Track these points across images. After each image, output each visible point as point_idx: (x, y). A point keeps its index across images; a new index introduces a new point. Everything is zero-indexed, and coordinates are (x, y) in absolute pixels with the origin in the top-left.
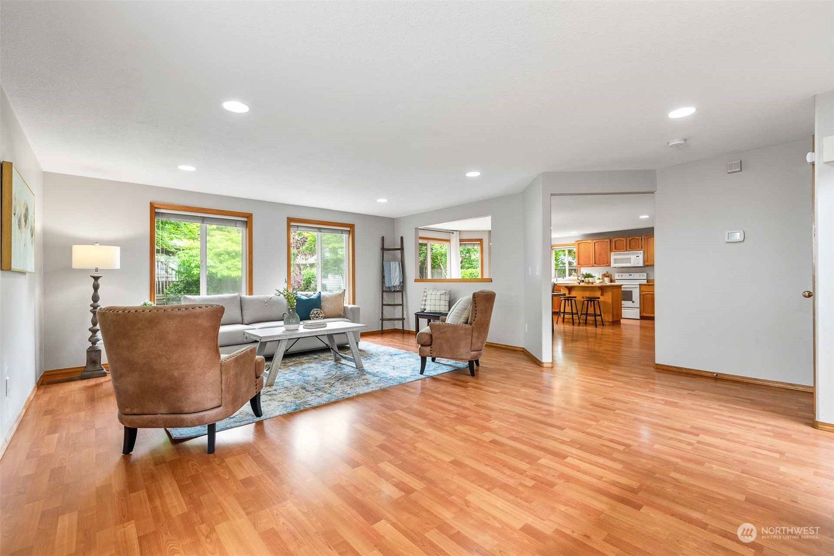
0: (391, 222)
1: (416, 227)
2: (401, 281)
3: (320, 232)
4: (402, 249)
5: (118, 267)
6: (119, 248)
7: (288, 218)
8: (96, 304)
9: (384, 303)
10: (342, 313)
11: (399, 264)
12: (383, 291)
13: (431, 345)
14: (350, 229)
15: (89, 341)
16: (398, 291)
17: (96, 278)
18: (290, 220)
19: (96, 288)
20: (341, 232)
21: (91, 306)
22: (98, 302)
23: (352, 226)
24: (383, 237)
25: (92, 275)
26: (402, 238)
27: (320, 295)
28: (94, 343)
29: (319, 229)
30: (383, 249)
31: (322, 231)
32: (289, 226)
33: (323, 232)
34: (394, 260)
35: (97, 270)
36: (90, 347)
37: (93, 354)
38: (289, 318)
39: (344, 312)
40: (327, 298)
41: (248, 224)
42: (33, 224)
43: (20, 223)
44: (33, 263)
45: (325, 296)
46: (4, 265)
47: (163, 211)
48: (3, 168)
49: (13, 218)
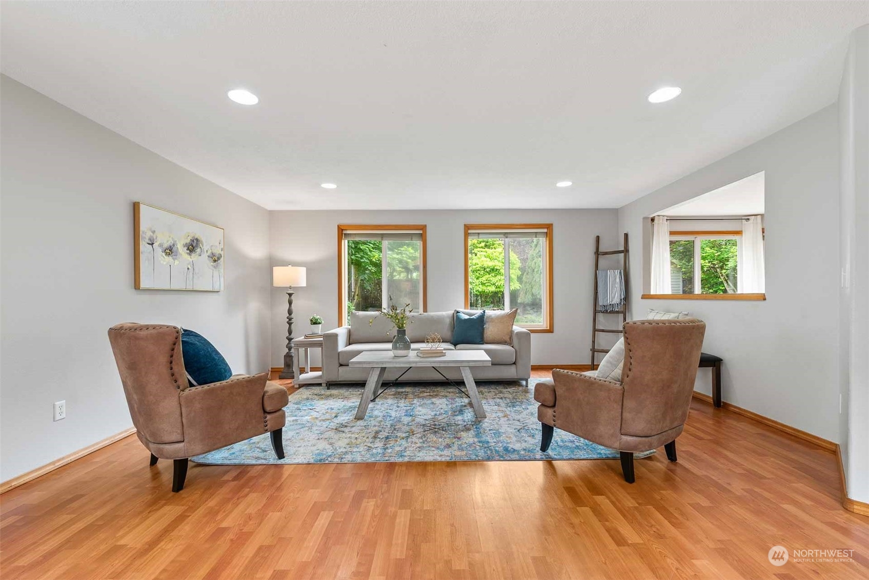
0: (614, 214)
1: (645, 216)
2: (623, 297)
3: (507, 237)
4: (626, 251)
5: (304, 284)
6: (305, 269)
7: (465, 225)
8: (290, 317)
9: (599, 327)
10: (507, 338)
11: (620, 273)
12: (595, 312)
13: (554, 406)
14: (548, 230)
15: (287, 347)
16: (618, 312)
17: (290, 295)
18: (467, 227)
19: (290, 303)
20: (534, 236)
21: (287, 318)
22: (292, 315)
23: (549, 227)
24: (598, 237)
25: (288, 292)
26: (626, 236)
27: (484, 315)
28: (290, 349)
29: (505, 234)
30: (598, 253)
31: (509, 236)
32: (467, 235)
33: (510, 238)
34: (614, 268)
35: (290, 288)
36: (287, 353)
37: (288, 359)
38: (396, 342)
39: (511, 338)
40: (492, 319)
41: (423, 237)
42: (218, 251)
43: (170, 251)
44: (219, 283)
45: (490, 316)
46: (137, 285)
47: (348, 232)
48: (135, 207)
49: (144, 247)
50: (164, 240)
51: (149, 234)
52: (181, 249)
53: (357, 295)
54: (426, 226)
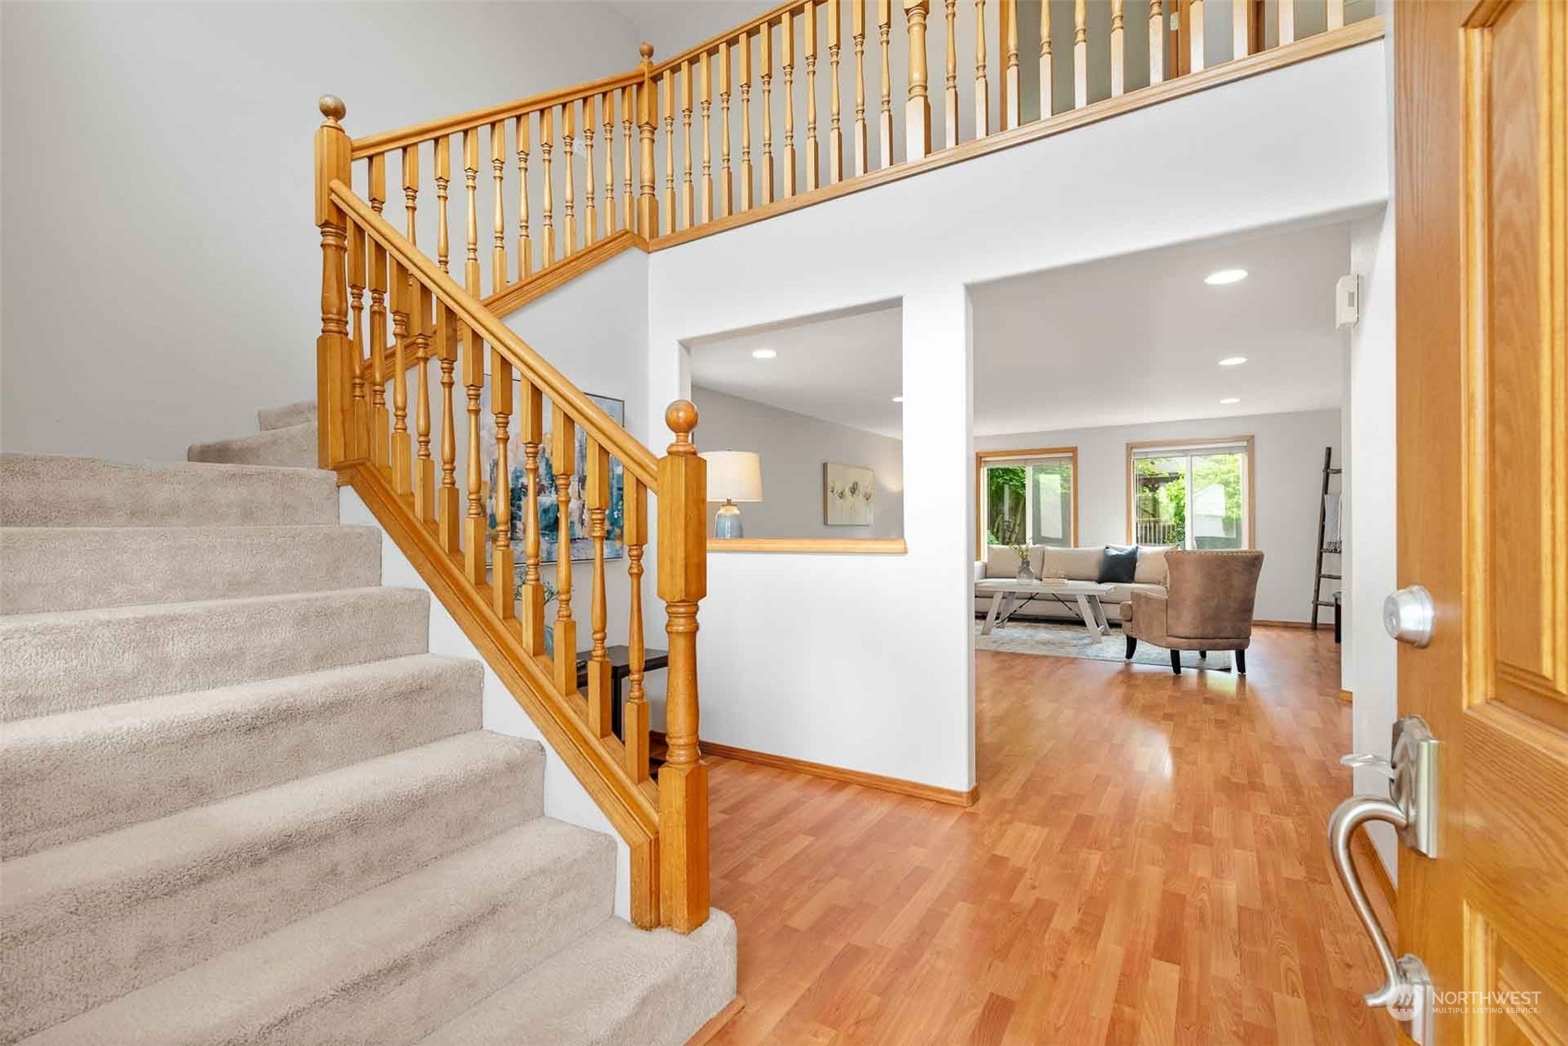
7: (1127, 444)
9: (1323, 573)
12: (1321, 551)
13: (1131, 620)
14: (1247, 443)
18: (1131, 445)
20: (1228, 452)
23: (1249, 439)
24: (1329, 449)
27: (1135, 551)
30: (1328, 471)
31: (1190, 454)
38: (1021, 572)
40: (1145, 556)
41: (1074, 460)
42: (869, 491)
43: (842, 495)
44: (870, 519)
45: (1145, 553)
46: (825, 523)
47: (988, 459)
48: (825, 466)
49: (830, 495)
50: (838, 488)
51: (832, 484)
52: (847, 492)
53: (1019, 525)
54: (1076, 448)
